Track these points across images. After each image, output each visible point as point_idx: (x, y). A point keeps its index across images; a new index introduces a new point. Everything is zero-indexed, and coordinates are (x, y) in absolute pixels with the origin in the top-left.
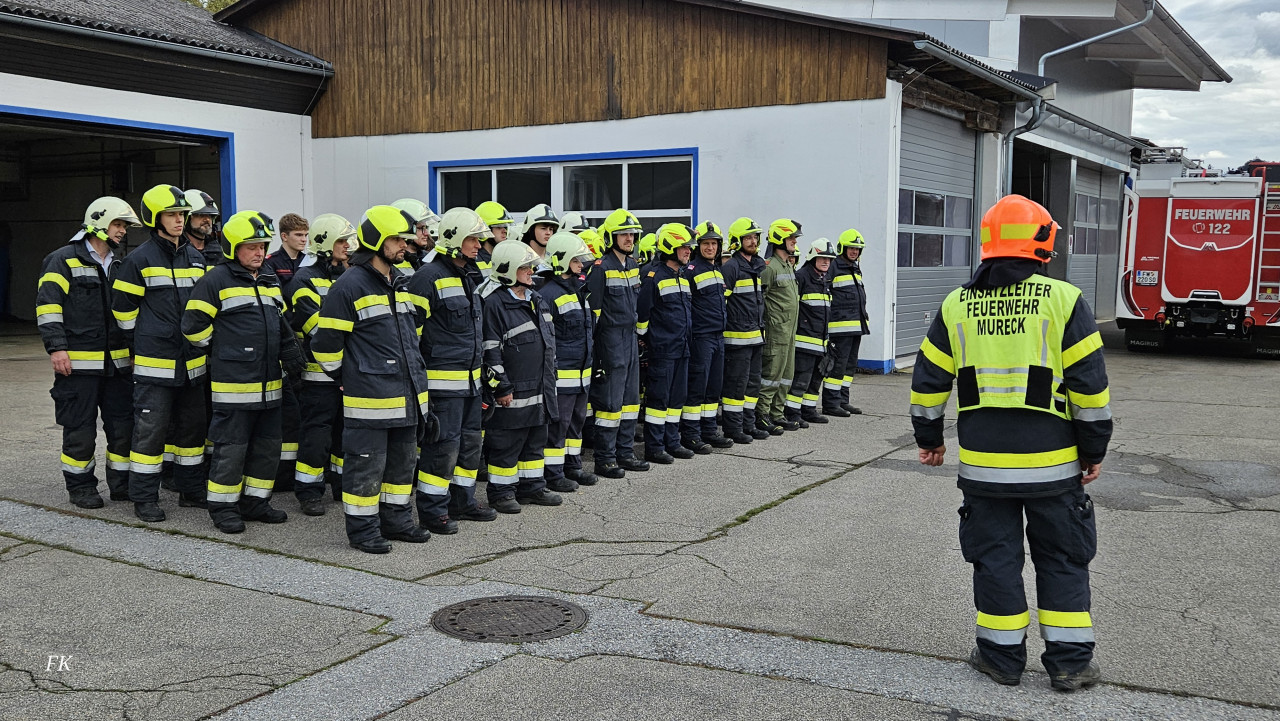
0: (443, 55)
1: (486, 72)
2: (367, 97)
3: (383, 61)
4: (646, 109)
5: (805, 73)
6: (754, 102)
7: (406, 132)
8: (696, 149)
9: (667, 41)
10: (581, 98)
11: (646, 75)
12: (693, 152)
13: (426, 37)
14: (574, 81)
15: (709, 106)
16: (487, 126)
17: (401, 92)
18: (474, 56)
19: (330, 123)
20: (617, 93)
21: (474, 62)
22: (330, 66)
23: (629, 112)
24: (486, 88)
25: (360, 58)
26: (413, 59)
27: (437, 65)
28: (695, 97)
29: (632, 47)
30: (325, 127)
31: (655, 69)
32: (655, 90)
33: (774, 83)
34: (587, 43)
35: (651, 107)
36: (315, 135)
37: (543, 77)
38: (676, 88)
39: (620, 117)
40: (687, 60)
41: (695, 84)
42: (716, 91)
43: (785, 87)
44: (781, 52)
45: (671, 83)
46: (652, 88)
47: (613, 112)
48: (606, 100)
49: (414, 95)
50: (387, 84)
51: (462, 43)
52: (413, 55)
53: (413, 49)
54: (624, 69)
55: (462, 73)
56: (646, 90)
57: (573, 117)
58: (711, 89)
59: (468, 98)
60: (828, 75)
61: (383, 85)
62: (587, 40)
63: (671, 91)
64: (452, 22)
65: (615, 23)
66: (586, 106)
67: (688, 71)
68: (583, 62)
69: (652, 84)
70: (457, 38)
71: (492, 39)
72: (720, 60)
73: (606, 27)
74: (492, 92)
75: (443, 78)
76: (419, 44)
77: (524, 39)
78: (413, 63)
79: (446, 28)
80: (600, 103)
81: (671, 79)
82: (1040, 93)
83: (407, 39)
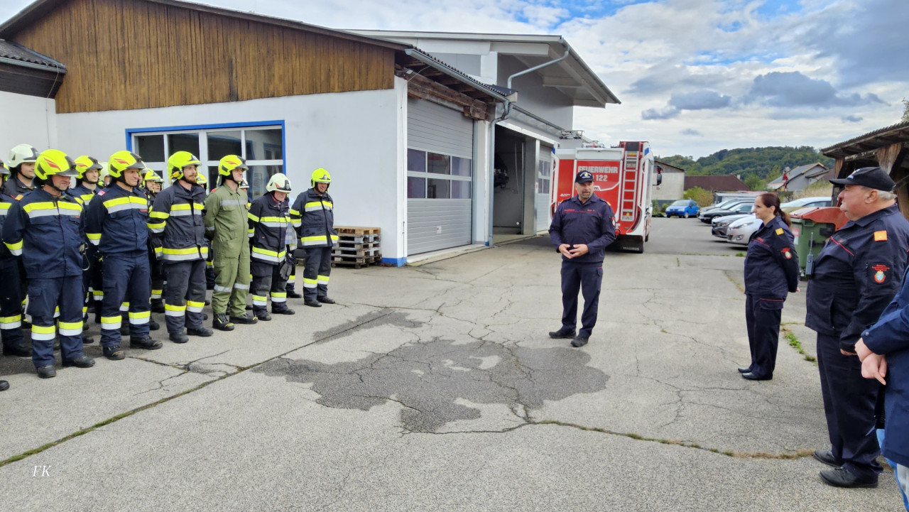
0: (131, 59)
1: (157, 70)
2: (87, 86)
3: (95, 63)
4: (252, 95)
5: (346, 72)
6: (316, 90)
7: (111, 109)
8: (283, 121)
9: (263, 51)
10: (213, 87)
11: (252, 73)
12: (281, 123)
13: (120, 47)
14: (209, 77)
15: (290, 93)
16: (158, 105)
17: (107, 83)
18: (149, 60)
19: (66, 104)
20: (235, 85)
21: (149, 64)
22: (64, 66)
23: (242, 96)
24: (157, 80)
25: (82, 62)
26: (113, 62)
27: (127, 65)
28: (281, 88)
29: (243, 53)
30: (63, 106)
31: (257, 69)
32: (258, 82)
33: (328, 79)
34: (216, 52)
35: (255, 93)
36: (58, 112)
37: (191, 73)
38: (270, 81)
39: (237, 100)
40: (276, 63)
41: (281, 79)
42: (293, 83)
43: (335, 82)
44: (332, 58)
45: (267, 78)
46: (256, 80)
47: (233, 97)
48: (228, 88)
49: (114, 85)
50: (98, 78)
51: (141, 51)
52: (113, 59)
53: (113, 54)
54: (239, 69)
55: (143, 71)
56: (252, 82)
57: (209, 99)
58: (291, 81)
59: (146, 87)
60: (360, 73)
61: (96, 78)
62: (216, 49)
63: (267, 83)
64: (135, 38)
65: (232, 39)
66: (217, 92)
67: (276, 69)
68: (214, 63)
69: (256, 78)
70: (138, 47)
71: (160, 48)
72: (296, 63)
73: (227, 41)
74: (161, 83)
75: (131, 74)
76: (116, 52)
77: (178, 48)
78: (113, 64)
79: (132, 41)
80: (225, 91)
81: (267, 75)
82: (508, 98)
83: (108, 48)
